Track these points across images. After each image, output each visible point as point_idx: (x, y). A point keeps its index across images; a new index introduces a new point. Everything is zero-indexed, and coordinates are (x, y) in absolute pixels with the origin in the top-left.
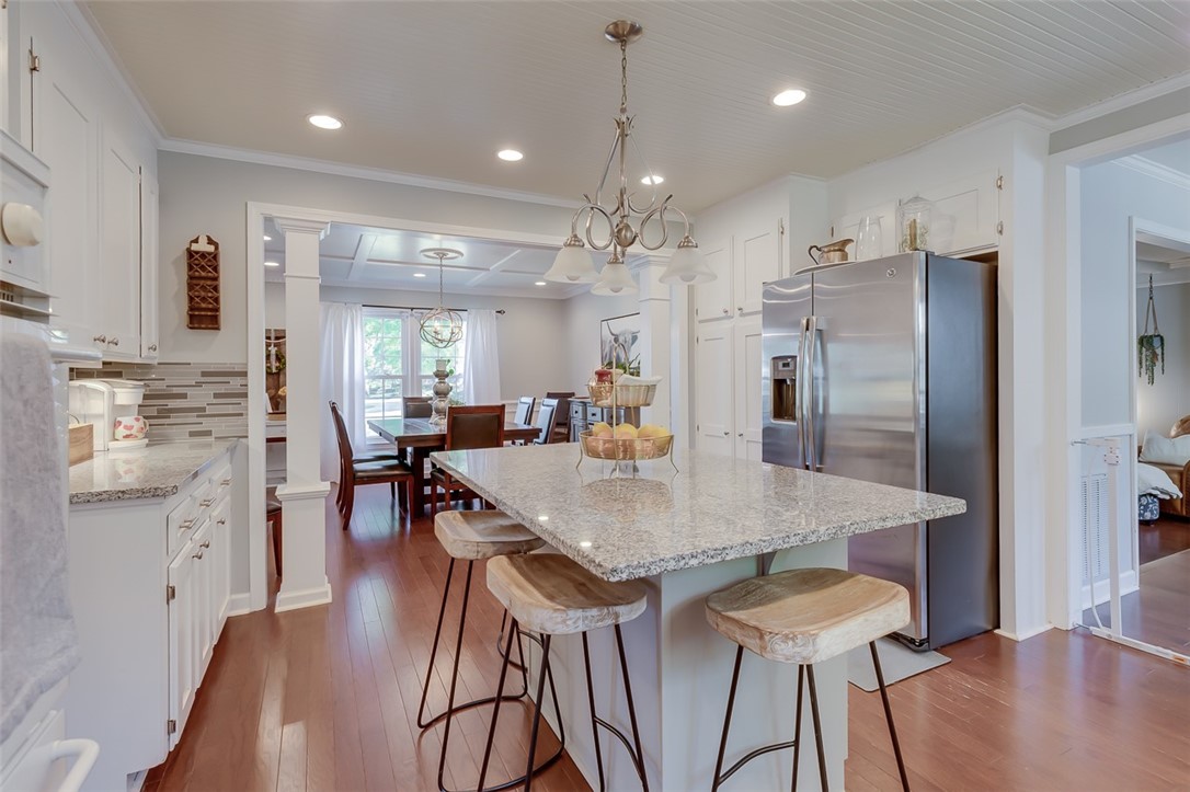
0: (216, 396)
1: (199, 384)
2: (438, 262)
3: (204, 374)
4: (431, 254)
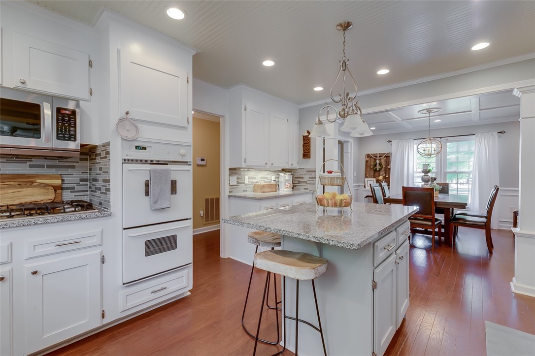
0: (309, 178)
1: (306, 175)
2: (428, 115)
3: (307, 171)
4: (424, 112)
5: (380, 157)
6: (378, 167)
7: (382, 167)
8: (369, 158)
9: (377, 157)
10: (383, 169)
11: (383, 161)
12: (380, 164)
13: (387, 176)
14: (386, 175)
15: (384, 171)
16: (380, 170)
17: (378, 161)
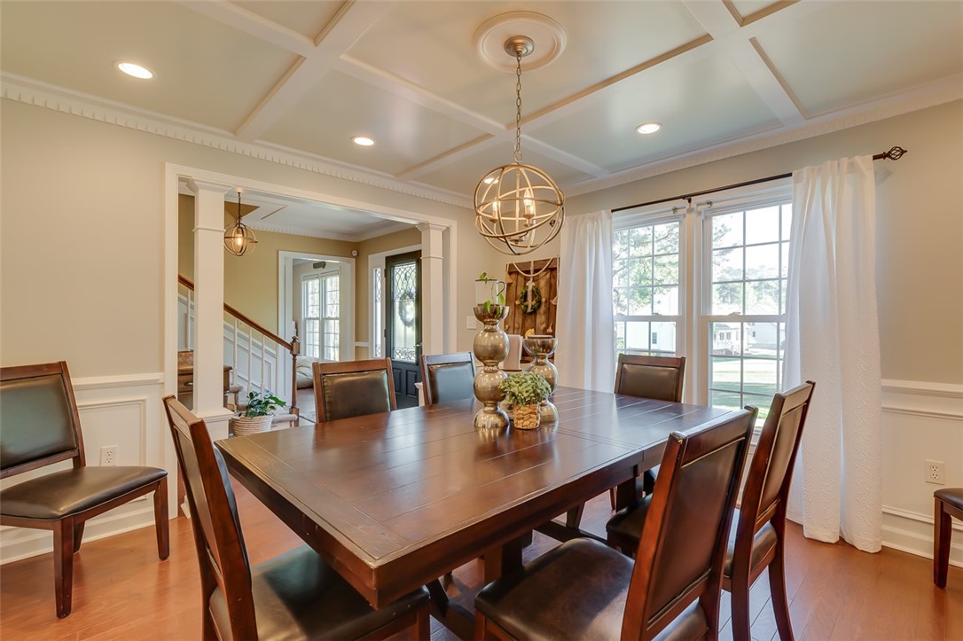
5: (536, 271)
6: (530, 302)
7: (539, 302)
8: (513, 276)
9: (528, 272)
10: (543, 308)
11: (542, 283)
12: (536, 293)
13: (550, 330)
14: (547, 327)
15: (545, 313)
16: (535, 312)
17: (530, 284)
